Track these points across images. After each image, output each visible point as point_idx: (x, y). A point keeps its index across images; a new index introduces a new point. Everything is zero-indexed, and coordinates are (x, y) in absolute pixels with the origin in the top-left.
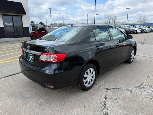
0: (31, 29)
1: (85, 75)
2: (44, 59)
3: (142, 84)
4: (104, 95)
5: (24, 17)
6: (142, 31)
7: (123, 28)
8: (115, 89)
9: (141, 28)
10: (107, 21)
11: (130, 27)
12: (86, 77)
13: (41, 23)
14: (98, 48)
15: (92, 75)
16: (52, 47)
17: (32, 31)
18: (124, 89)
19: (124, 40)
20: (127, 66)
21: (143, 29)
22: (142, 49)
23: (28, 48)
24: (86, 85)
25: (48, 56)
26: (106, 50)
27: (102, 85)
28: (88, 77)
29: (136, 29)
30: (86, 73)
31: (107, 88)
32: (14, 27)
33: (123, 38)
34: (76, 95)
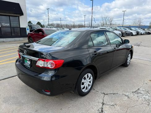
0: (28, 29)
1: (83, 81)
2: (41, 64)
3: (139, 89)
4: (102, 101)
5: (21, 18)
6: (138, 34)
7: (119, 30)
8: (113, 95)
9: (136, 30)
10: (104, 22)
11: (126, 29)
12: (84, 83)
13: (39, 23)
14: (96, 53)
15: (89, 80)
16: (50, 53)
17: (29, 32)
18: (121, 94)
19: (121, 44)
20: (124, 70)
21: (138, 32)
22: (138, 52)
23: (25, 53)
24: (83, 90)
25: (46, 62)
26: (103, 54)
27: (99, 90)
28: (85, 82)
29: (131, 31)
30: (84, 79)
31: (104, 93)
32: (11, 27)
33: (120, 42)
34: (73, 100)
